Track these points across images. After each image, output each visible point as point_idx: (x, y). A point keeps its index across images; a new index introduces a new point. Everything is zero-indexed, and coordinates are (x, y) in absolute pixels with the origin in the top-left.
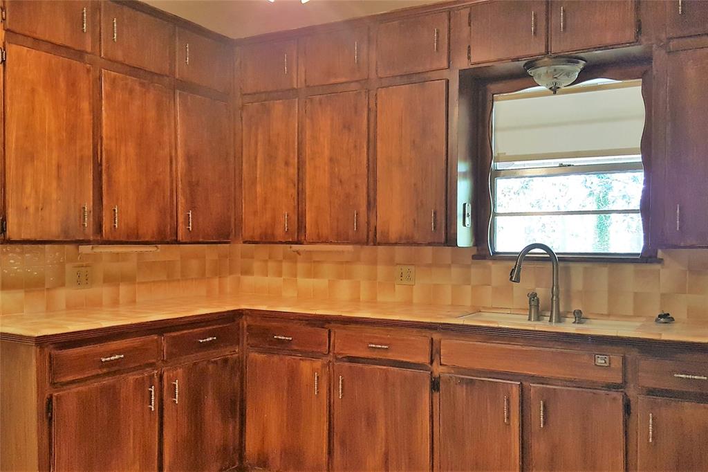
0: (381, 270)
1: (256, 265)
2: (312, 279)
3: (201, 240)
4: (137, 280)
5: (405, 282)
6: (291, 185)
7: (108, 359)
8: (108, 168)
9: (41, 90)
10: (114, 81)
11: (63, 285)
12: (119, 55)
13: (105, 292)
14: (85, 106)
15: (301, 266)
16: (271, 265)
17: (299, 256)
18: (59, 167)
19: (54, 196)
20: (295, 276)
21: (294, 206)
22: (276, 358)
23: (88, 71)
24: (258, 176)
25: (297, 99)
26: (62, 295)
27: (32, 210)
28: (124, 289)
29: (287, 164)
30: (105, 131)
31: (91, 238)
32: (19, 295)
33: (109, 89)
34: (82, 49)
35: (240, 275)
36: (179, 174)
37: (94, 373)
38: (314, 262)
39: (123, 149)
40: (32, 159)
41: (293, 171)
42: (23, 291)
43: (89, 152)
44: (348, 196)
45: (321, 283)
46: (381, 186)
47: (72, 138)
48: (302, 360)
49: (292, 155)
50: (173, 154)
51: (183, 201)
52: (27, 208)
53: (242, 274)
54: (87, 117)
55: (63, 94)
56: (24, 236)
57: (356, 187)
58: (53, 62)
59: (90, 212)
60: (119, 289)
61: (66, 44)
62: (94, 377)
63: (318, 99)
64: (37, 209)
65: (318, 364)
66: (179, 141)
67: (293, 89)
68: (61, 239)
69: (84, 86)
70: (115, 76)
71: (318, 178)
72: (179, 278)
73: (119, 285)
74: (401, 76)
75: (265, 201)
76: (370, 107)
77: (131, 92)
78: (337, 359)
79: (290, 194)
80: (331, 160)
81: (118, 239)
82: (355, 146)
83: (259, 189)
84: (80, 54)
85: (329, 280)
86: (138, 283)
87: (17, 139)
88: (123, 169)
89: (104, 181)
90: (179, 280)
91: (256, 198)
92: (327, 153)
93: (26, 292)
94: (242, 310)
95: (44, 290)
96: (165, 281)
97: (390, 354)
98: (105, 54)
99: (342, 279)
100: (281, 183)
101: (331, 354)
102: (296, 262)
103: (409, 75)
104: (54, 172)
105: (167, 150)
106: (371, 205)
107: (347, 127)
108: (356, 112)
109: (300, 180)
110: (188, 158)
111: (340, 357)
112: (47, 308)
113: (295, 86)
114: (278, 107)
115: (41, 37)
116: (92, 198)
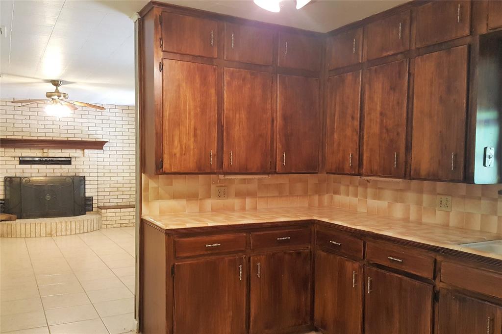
0: (426, 197)
1: (342, 188)
2: (377, 201)
3: (293, 171)
4: (258, 196)
5: (443, 208)
6: (355, 133)
7: (210, 245)
8: (227, 128)
9: (184, 85)
10: (232, 75)
11: (209, 197)
12: (237, 58)
13: (236, 202)
14: (213, 91)
15: (369, 190)
16: (351, 188)
17: (368, 184)
18: (195, 130)
19: (192, 147)
20: (366, 197)
21: (356, 149)
22: (332, 256)
23: (215, 69)
24: (335, 127)
25: (361, 71)
26: (209, 203)
27: (178, 155)
28: (248, 201)
29: (353, 118)
30: (226, 105)
31: (216, 171)
32: (183, 202)
33: (228, 79)
34: (211, 56)
35: (332, 194)
36: (278, 130)
37: (202, 253)
38: (379, 188)
39: (237, 115)
40: (179, 125)
41: (357, 123)
42: (186, 200)
43: (215, 118)
44: (392, 141)
45: (382, 204)
46: (415, 133)
47: (203, 111)
48: (347, 260)
49: (356, 112)
50: (275, 116)
51: (280, 147)
52: (175, 154)
53: (334, 194)
54: (214, 98)
55: (198, 86)
56: (173, 170)
57: (398, 134)
58: (192, 67)
59: (215, 155)
60: (245, 201)
61: (201, 55)
62: (201, 256)
63: (374, 69)
64: (181, 154)
65: (357, 265)
66: (278, 107)
67: (360, 63)
68: (196, 172)
69: (212, 79)
70: (233, 71)
71: (373, 127)
72: (288, 194)
73: (245, 198)
74: (434, 45)
75: (339, 145)
76: (411, 72)
77: (244, 80)
78: (369, 264)
79: (354, 140)
80: (381, 114)
81: (233, 171)
82: (398, 103)
83: (336, 136)
84: (210, 60)
85: (388, 203)
86: (258, 197)
87: (169, 114)
88: (237, 128)
89: (224, 136)
90: (287, 196)
91: (334, 143)
92: (379, 108)
93: (187, 200)
94: (314, 220)
95: (198, 200)
96: (278, 196)
97: (404, 267)
98: (226, 57)
99: (398, 202)
100: (349, 132)
101: (365, 259)
102: (366, 188)
103: (440, 44)
104: (192, 133)
105: (269, 114)
106: (408, 148)
107: (393, 88)
108: (400, 77)
109: (361, 128)
110: (285, 118)
111: (372, 263)
112: (200, 210)
113: (361, 61)
114: (349, 77)
115: (184, 52)
116: (216, 148)
